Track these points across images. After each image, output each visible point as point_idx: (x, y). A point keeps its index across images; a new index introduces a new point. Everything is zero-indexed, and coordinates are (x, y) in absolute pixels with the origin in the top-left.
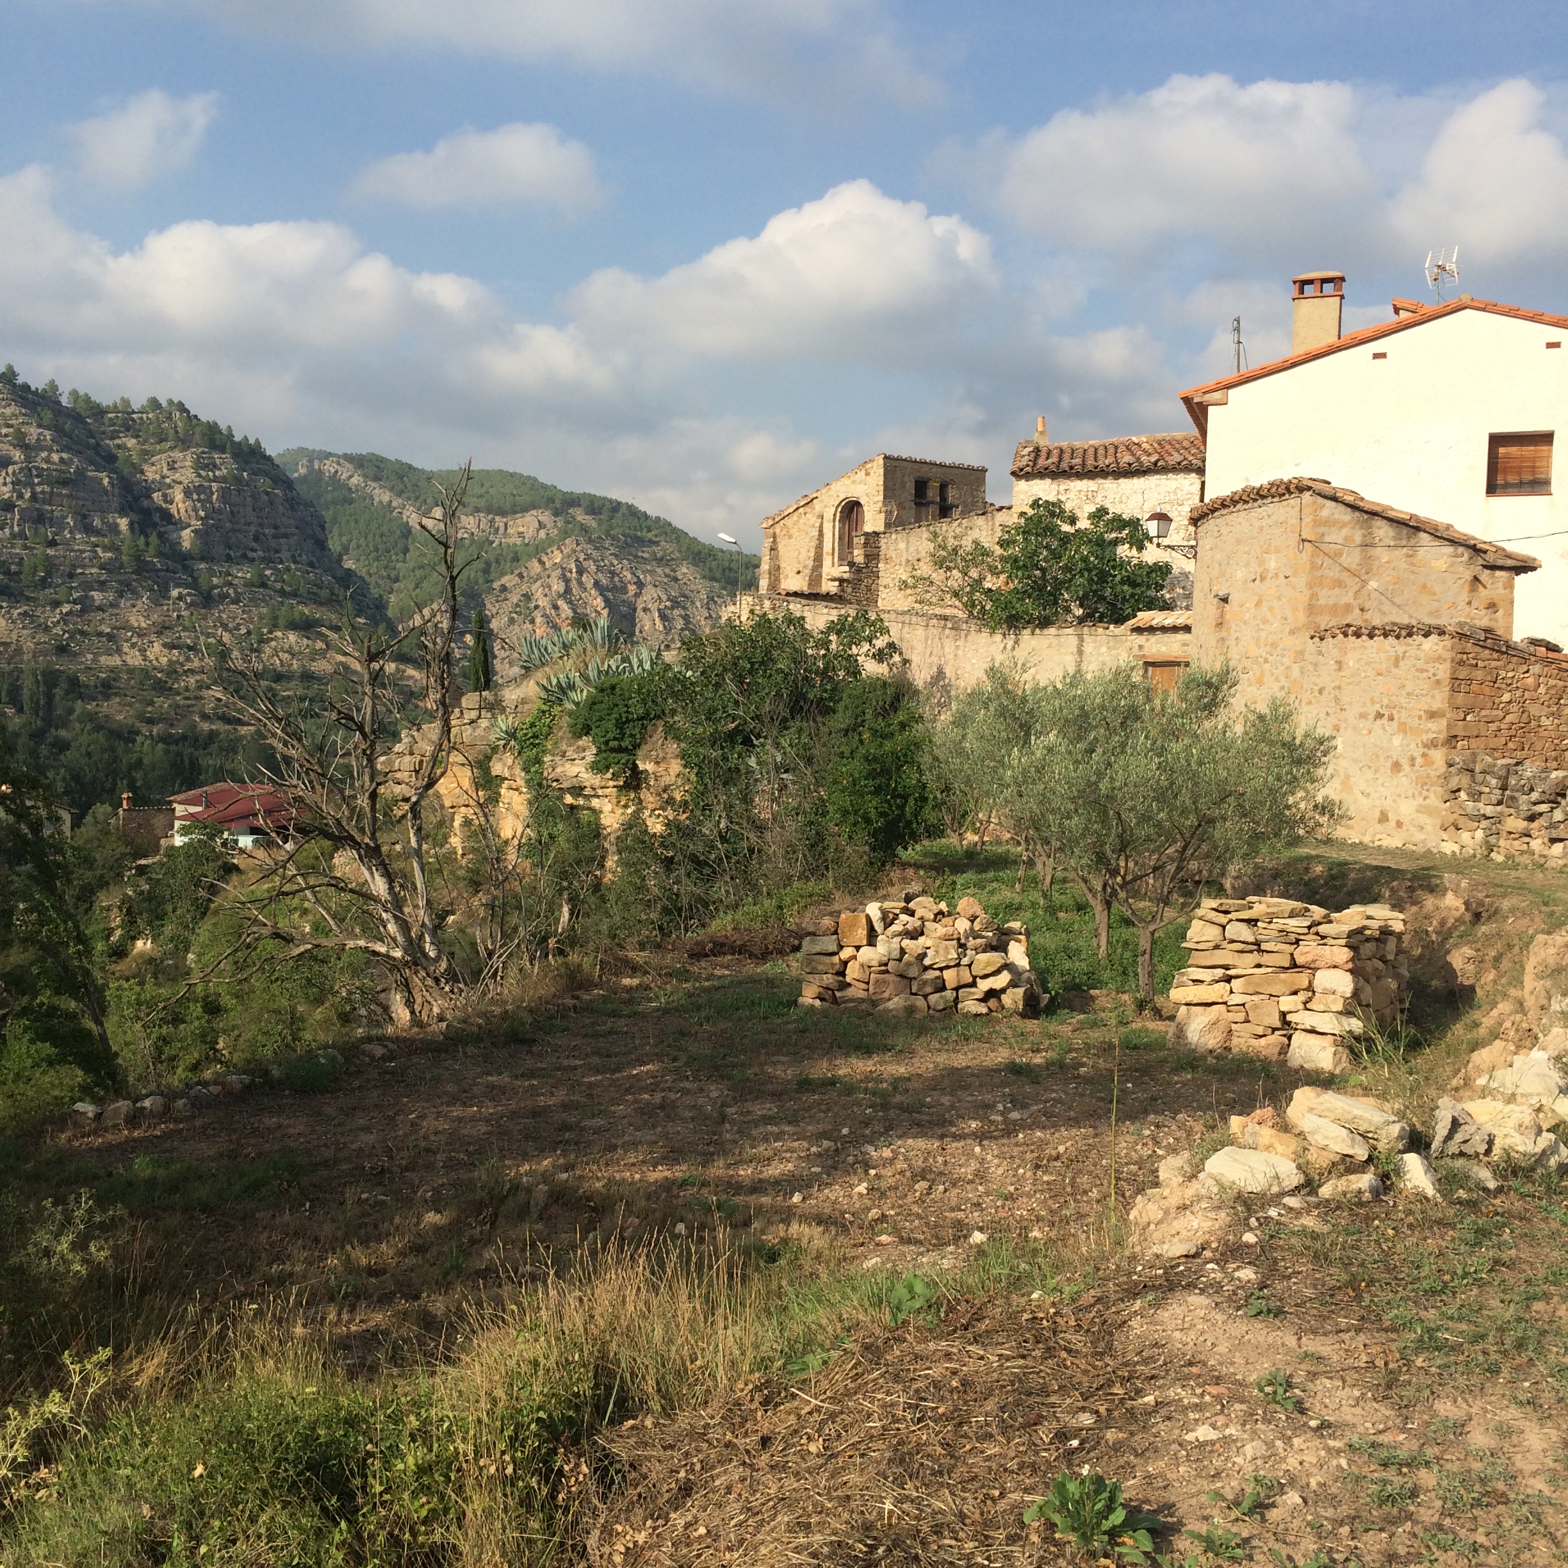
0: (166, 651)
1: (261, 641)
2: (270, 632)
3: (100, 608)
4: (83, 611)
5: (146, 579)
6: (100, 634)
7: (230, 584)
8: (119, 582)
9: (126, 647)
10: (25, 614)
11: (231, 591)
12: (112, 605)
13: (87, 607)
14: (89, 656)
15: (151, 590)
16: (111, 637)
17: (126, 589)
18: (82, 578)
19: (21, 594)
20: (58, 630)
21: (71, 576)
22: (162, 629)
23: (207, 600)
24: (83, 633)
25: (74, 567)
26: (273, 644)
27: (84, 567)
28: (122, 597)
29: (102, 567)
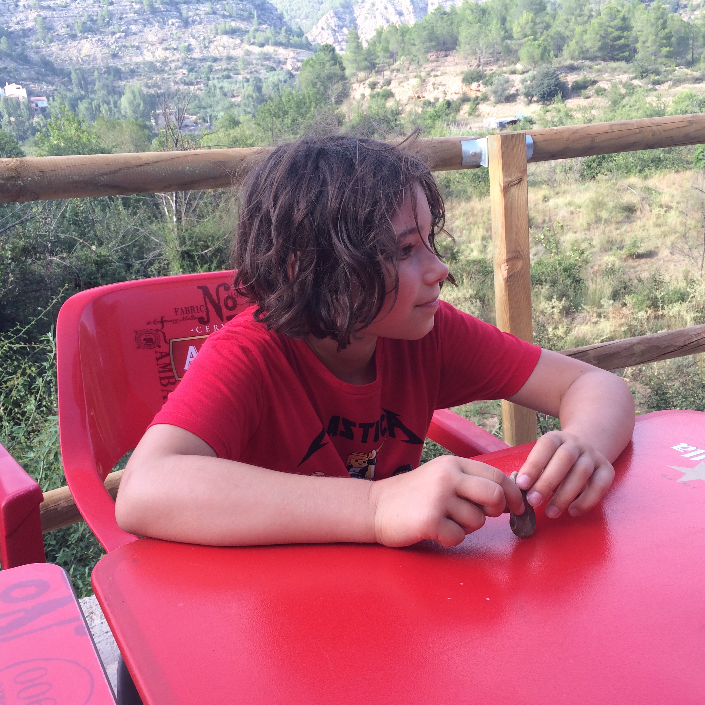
0: (164, 52)
1: (210, 42)
2: (215, 37)
3: (135, 34)
4: (126, 35)
5: (156, 16)
6: (133, 47)
7: (198, 15)
8: (144, 19)
9: (145, 52)
10: (99, 40)
11: (198, 18)
12: (140, 31)
13: (127, 33)
14: (128, 58)
15: (159, 22)
16: (138, 48)
17: (147, 22)
18: (126, 20)
19: (98, 30)
20: (113, 47)
21: (121, 19)
22: (162, 41)
23: (186, 23)
24: (125, 46)
25: (122, 14)
26: (215, 43)
27: (127, 13)
28: (145, 26)
29: (135, 13)
